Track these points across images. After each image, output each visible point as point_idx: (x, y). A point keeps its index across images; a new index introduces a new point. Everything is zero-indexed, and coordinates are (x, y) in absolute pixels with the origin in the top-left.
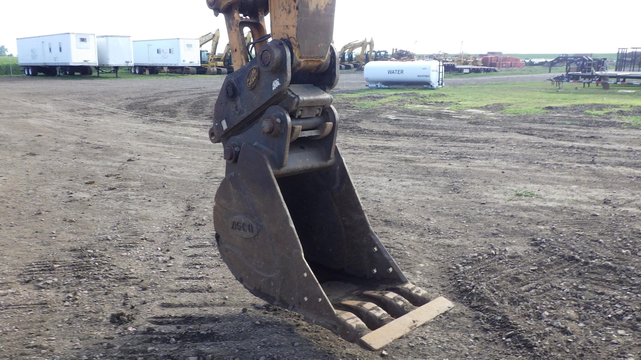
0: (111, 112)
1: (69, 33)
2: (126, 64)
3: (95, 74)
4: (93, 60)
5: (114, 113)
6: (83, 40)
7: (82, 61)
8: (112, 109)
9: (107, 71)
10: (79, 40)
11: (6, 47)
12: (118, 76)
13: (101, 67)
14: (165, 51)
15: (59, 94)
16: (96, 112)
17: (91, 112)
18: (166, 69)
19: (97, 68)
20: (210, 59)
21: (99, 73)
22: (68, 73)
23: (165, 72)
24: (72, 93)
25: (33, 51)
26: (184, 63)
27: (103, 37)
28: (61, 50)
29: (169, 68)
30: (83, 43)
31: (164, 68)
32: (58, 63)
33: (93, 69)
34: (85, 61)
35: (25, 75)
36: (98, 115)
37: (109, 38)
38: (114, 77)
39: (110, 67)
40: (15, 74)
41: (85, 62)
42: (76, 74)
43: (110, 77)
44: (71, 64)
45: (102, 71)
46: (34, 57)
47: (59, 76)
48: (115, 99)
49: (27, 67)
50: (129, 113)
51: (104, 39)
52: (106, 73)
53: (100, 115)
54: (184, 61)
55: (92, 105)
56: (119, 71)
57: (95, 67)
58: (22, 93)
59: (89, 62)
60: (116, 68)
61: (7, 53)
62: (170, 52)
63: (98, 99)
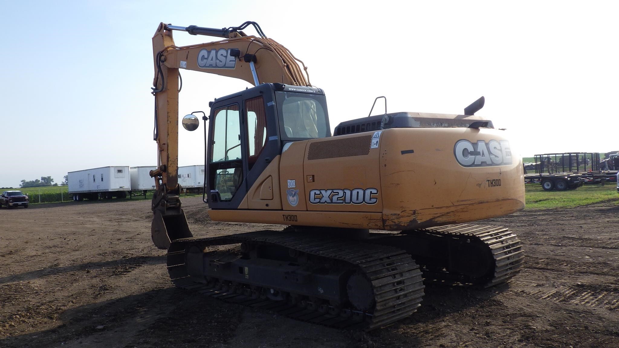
0: (135, 220)
1: (109, 167)
2: (153, 188)
3: (128, 197)
4: (127, 186)
5: (137, 220)
6: (120, 171)
7: (119, 188)
8: (135, 219)
9: (138, 195)
10: (116, 171)
11: (52, 178)
12: (146, 198)
13: (133, 191)
14: (185, 176)
15: (101, 212)
16: (126, 220)
17: (123, 220)
18: (185, 190)
19: (130, 192)
20: (221, 181)
21: (131, 196)
22: (107, 197)
23: (184, 193)
24: (110, 211)
25: (81, 181)
26: (200, 184)
27: (135, 168)
28: (102, 180)
29: (188, 189)
30: (120, 174)
31: (184, 189)
32: (100, 190)
33: (127, 193)
34: (120, 187)
35: (73, 201)
36: (126, 221)
37: (139, 168)
38: (143, 199)
39: (141, 191)
40: (65, 200)
41: (121, 189)
42: (113, 198)
43: (141, 199)
44: (110, 190)
45: (134, 195)
46: (81, 186)
47: (100, 200)
48: (140, 213)
49: (75, 194)
50: (147, 220)
51: (136, 169)
52: (137, 196)
53: (128, 221)
54: (199, 183)
55: (123, 217)
56: (148, 194)
57: (128, 191)
58: (75, 213)
59: (123, 188)
60: (145, 191)
61: (52, 183)
62: (188, 177)
63: (129, 214)
